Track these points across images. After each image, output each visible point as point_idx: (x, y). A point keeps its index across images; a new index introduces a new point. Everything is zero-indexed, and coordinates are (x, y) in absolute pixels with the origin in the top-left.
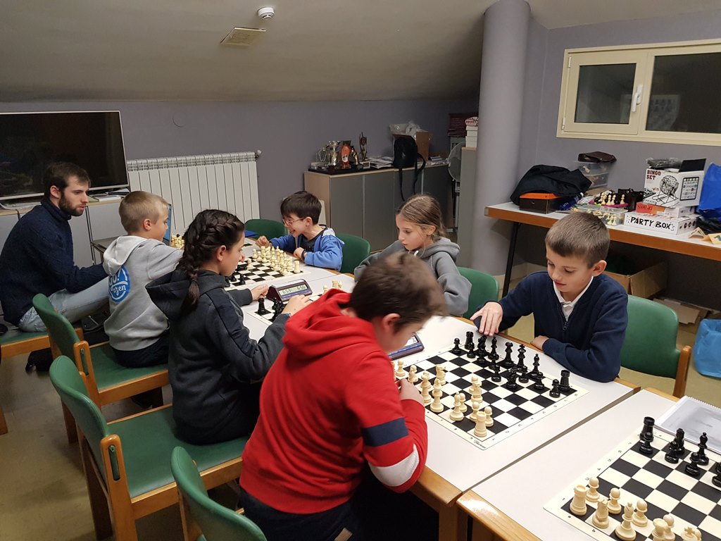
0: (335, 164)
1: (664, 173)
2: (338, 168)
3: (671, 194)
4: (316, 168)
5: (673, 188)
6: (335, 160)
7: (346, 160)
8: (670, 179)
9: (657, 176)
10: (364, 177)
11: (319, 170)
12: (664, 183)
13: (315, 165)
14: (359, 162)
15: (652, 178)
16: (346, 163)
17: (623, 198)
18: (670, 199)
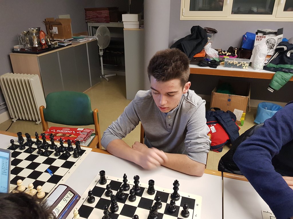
0: (37, 46)
1: (268, 37)
2: (40, 48)
3: (271, 48)
4: (19, 50)
5: (273, 44)
6: (36, 43)
7: (44, 42)
8: (272, 40)
9: (263, 39)
10: (58, 52)
11: (22, 51)
12: (268, 42)
13: (17, 47)
14: (51, 43)
15: (260, 40)
16: (44, 44)
17: (236, 52)
18: (271, 50)
